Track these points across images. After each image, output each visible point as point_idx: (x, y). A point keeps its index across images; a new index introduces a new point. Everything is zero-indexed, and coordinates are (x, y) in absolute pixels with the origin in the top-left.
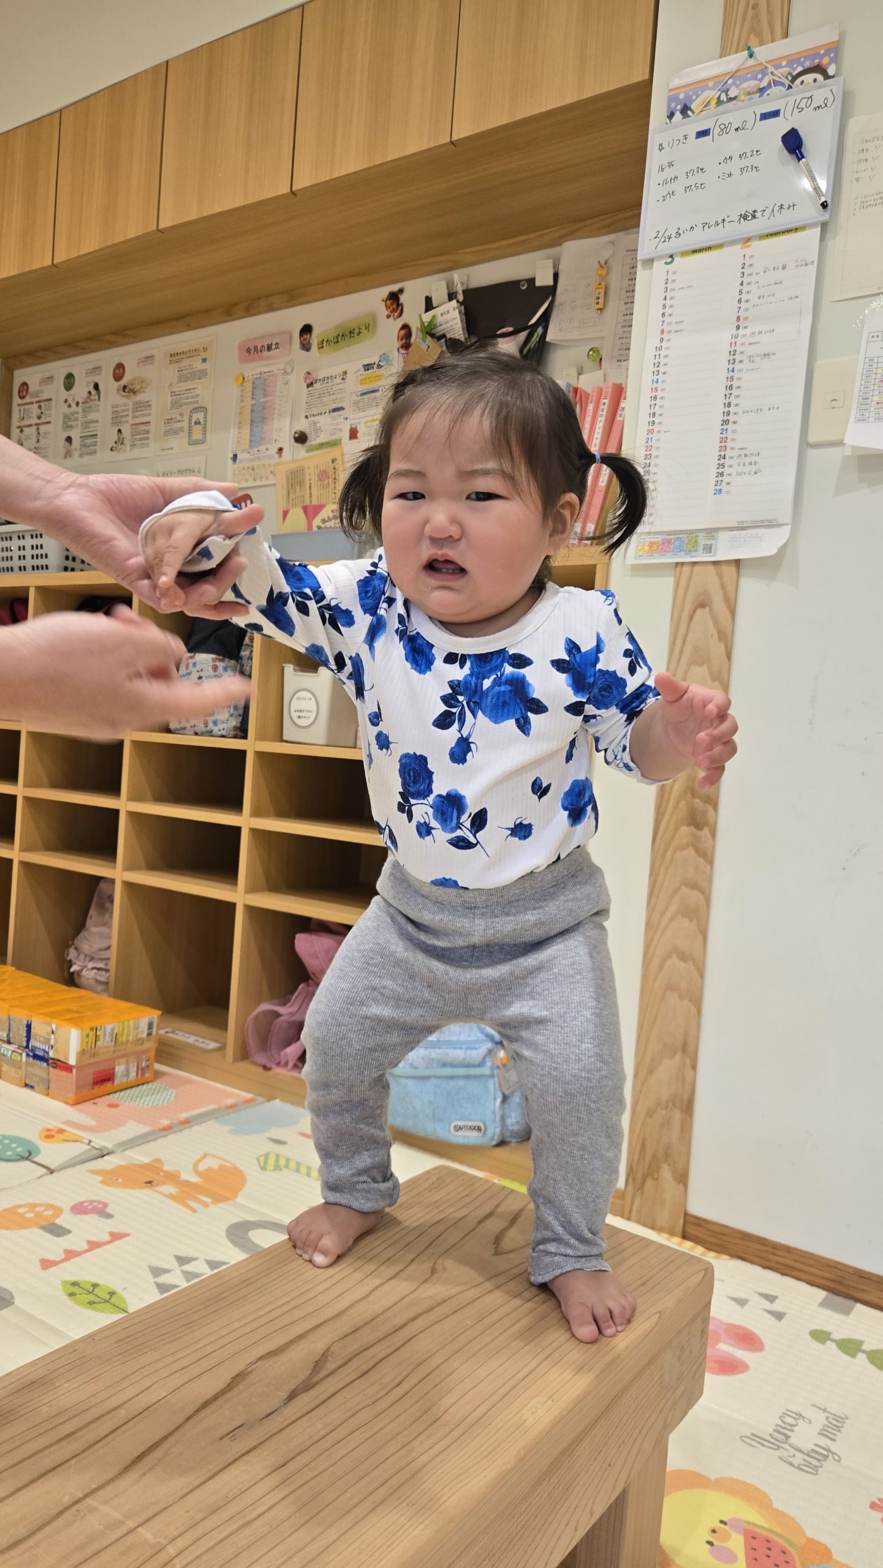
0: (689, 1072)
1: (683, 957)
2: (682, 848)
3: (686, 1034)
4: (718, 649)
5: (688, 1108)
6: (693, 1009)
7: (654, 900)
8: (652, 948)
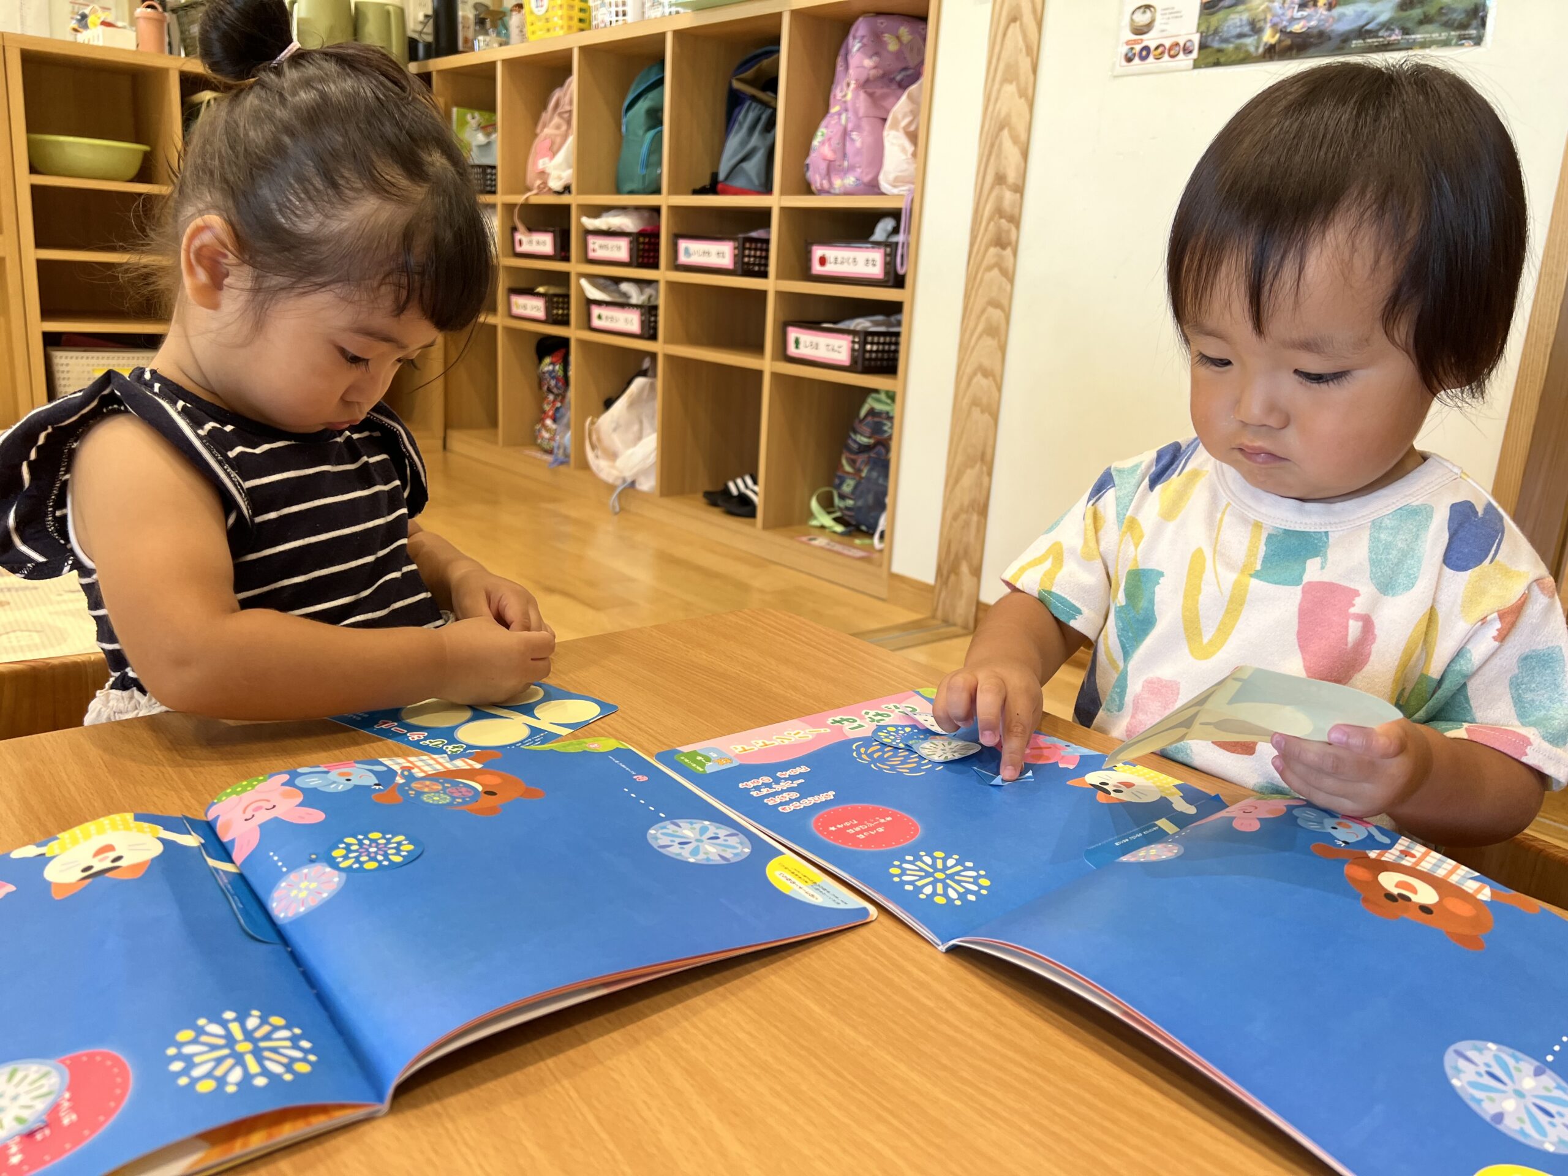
0: (986, 479)
1: (987, 373)
2: (989, 268)
3: (985, 445)
4: (1025, 64)
5: (983, 510)
6: (992, 422)
7: (966, 321)
8: (963, 367)
